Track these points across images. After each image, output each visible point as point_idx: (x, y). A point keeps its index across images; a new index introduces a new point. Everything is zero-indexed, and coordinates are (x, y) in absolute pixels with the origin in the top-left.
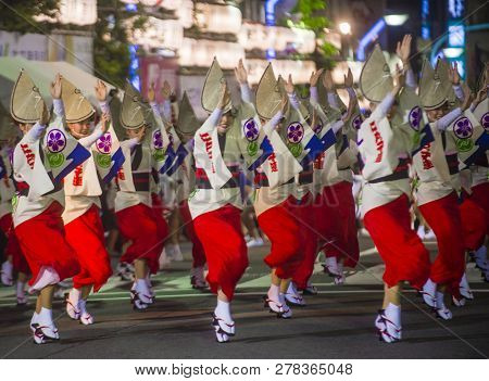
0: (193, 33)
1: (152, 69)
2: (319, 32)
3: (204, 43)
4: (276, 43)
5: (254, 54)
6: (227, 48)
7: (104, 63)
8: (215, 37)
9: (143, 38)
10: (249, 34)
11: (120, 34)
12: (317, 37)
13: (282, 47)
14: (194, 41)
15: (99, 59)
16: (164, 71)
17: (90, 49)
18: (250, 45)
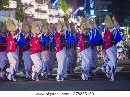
0: (37, 11)
1: (28, 19)
2: (65, 11)
3: (40, 13)
4: (55, 13)
5: (51, 16)
6: (45, 14)
7: (18, 18)
8: (42, 12)
9: (27, 12)
10: (50, 11)
11: (22, 11)
12: (64, 12)
13: (57, 14)
14: (38, 13)
15: (17, 17)
16: (31, 20)
17: (15, 14)
18: (50, 14)
